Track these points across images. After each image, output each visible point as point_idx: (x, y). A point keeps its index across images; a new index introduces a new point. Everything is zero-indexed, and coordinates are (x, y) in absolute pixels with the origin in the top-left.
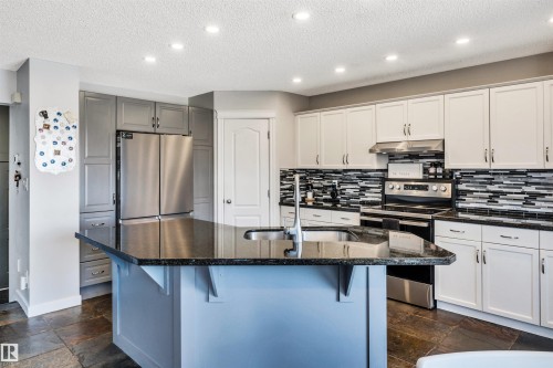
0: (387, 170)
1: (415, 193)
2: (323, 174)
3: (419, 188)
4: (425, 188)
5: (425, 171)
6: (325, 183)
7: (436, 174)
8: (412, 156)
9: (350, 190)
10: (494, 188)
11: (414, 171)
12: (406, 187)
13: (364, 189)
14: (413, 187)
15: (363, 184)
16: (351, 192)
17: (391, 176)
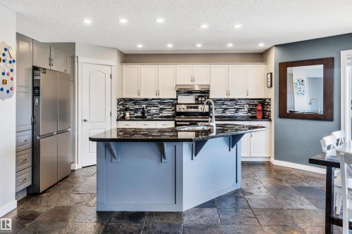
0: (177, 99)
1: (193, 110)
2: (135, 101)
3: (194, 108)
4: (197, 108)
5: (197, 99)
6: (137, 107)
7: (202, 101)
8: (190, 92)
9: (153, 110)
10: (224, 107)
11: (191, 99)
12: (188, 108)
13: (162, 109)
14: (191, 107)
15: (162, 107)
16: (154, 111)
17: (179, 102)
